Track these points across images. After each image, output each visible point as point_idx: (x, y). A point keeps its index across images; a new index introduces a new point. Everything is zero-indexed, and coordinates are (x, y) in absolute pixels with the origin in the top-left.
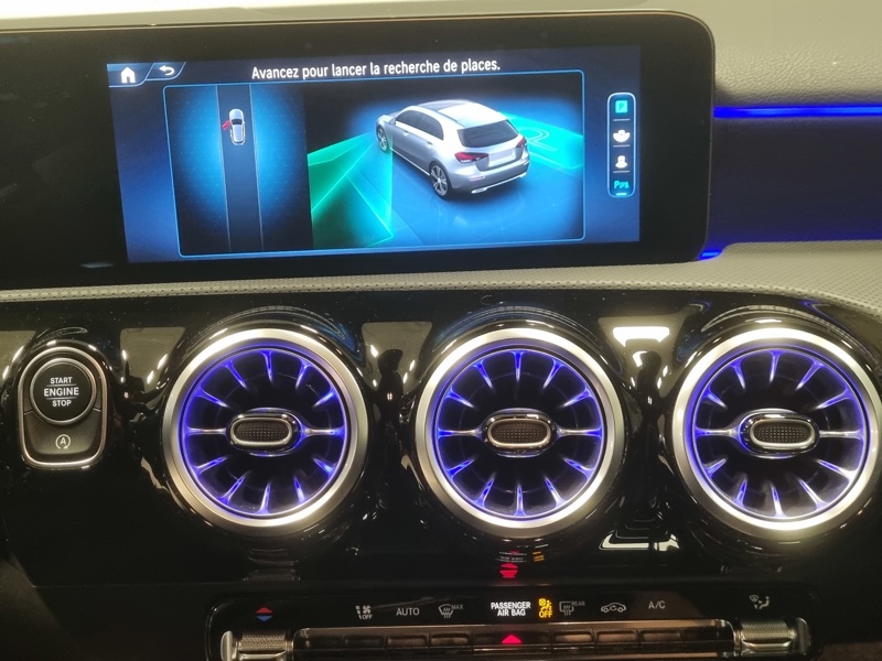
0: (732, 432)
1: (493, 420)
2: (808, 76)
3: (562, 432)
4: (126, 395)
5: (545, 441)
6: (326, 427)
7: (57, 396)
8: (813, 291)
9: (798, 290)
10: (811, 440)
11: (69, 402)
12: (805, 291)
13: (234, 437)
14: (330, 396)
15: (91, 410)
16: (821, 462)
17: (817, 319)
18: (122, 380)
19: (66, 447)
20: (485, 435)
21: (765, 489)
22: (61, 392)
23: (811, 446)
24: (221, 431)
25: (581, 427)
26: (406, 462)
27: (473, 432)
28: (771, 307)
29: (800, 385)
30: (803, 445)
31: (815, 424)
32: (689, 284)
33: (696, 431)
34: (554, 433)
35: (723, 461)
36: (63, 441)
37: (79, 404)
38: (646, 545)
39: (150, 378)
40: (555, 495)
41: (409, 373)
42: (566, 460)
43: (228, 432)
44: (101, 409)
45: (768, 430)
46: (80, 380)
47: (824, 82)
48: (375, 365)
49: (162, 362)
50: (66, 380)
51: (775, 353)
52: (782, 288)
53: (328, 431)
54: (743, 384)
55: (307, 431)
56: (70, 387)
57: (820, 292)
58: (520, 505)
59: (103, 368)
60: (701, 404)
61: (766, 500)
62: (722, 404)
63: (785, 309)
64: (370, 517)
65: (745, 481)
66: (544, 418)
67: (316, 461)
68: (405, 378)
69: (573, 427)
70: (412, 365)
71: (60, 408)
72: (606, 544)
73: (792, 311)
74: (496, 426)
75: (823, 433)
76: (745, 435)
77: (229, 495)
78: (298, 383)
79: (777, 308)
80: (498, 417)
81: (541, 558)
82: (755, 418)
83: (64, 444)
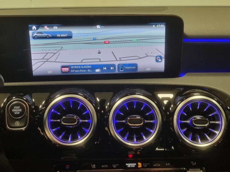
0: (188, 122)
1: (129, 118)
2: (206, 31)
3: (146, 121)
4: (34, 111)
5: (142, 124)
6: (86, 120)
7: (16, 111)
8: (208, 86)
9: (204, 85)
10: (208, 124)
11: (19, 113)
12: (206, 86)
13: (62, 122)
14: (87, 112)
15: (25, 115)
16: (210, 129)
17: (209, 93)
18: (33, 107)
19: (18, 125)
20: (127, 122)
21: (196, 136)
22: (17, 110)
23: (208, 125)
24: (59, 120)
25: (151, 120)
26: (106, 129)
27: (123, 121)
28: (197, 90)
29: (205, 110)
30: (206, 125)
31: (209, 120)
32: (177, 84)
33: (180, 122)
34: (144, 122)
35: (186, 129)
36: (17, 123)
37: (21, 113)
38: (163, 149)
39: (41, 107)
40: (144, 137)
41: (107, 106)
42: (147, 128)
43: (61, 121)
44: (27, 115)
45: (197, 121)
46: (22, 107)
47: (210, 33)
48: (99, 104)
49: (43, 103)
50: (18, 107)
51: (199, 102)
52: (200, 85)
53: (87, 121)
54: (191, 109)
55: (81, 120)
56: (19, 109)
57: (210, 86)
58: (135, 140)
59: (28, 103)
60: (181, 114)
61: (197, 139)
62: (186, 114)
63: (201, 91)
64: (97, 143)
65: (191, 134)
66: (141, 118)
67: (83, 128)
68: (106, 107)
69: (149, 120)
70: (108, 104)
71: (17, 115)
72: (157, 149)
73: (202, 91)
74: (130, 120)
75: (211, 122)
76: (191, 122)
77: (61, 137)
78: (79, 108)
79: (199, 90)
80: (130, 118)
81: (139, 153)
82: (194, 118)
83: (17, 124)
